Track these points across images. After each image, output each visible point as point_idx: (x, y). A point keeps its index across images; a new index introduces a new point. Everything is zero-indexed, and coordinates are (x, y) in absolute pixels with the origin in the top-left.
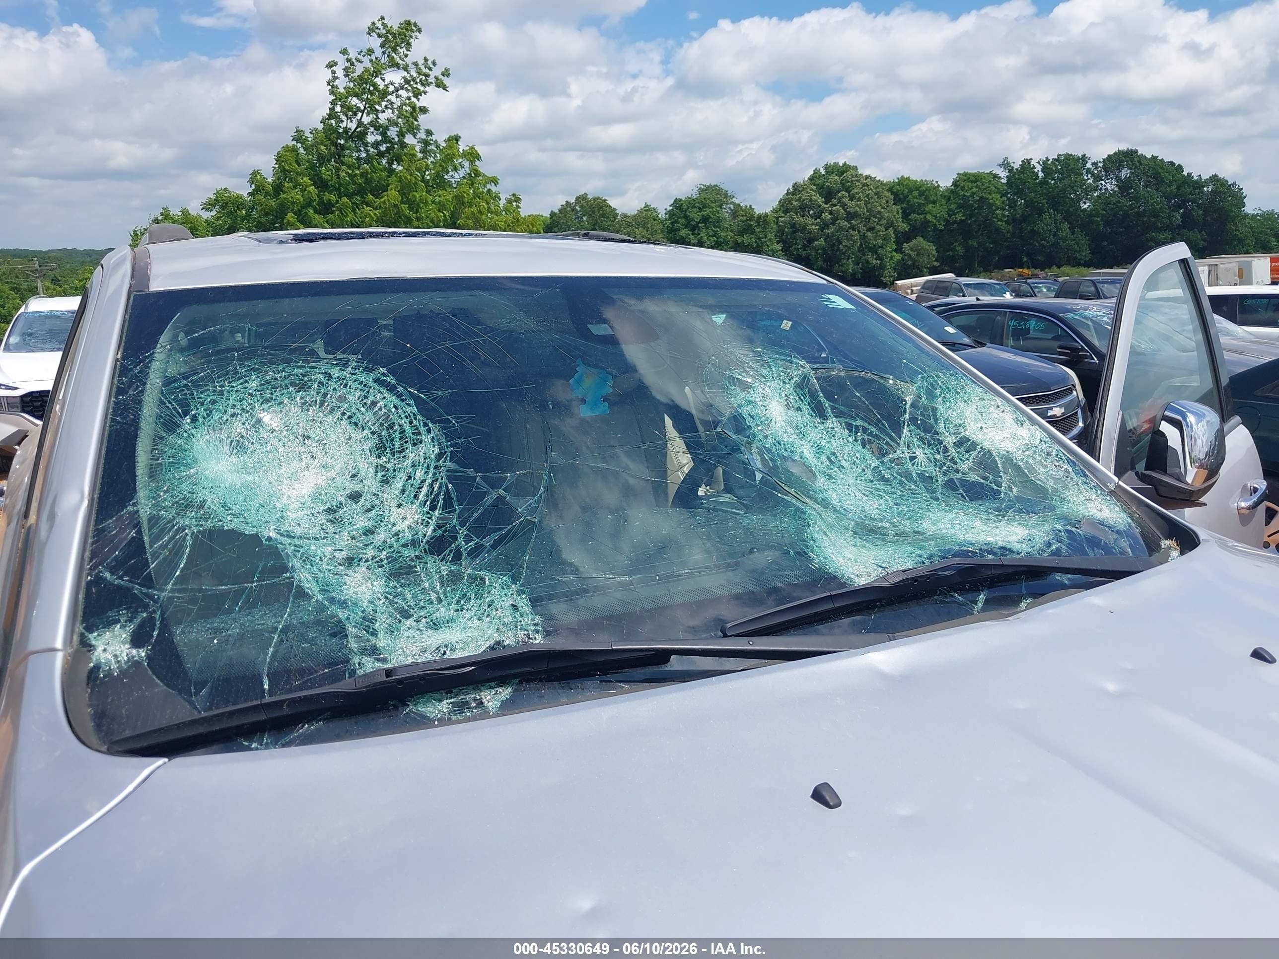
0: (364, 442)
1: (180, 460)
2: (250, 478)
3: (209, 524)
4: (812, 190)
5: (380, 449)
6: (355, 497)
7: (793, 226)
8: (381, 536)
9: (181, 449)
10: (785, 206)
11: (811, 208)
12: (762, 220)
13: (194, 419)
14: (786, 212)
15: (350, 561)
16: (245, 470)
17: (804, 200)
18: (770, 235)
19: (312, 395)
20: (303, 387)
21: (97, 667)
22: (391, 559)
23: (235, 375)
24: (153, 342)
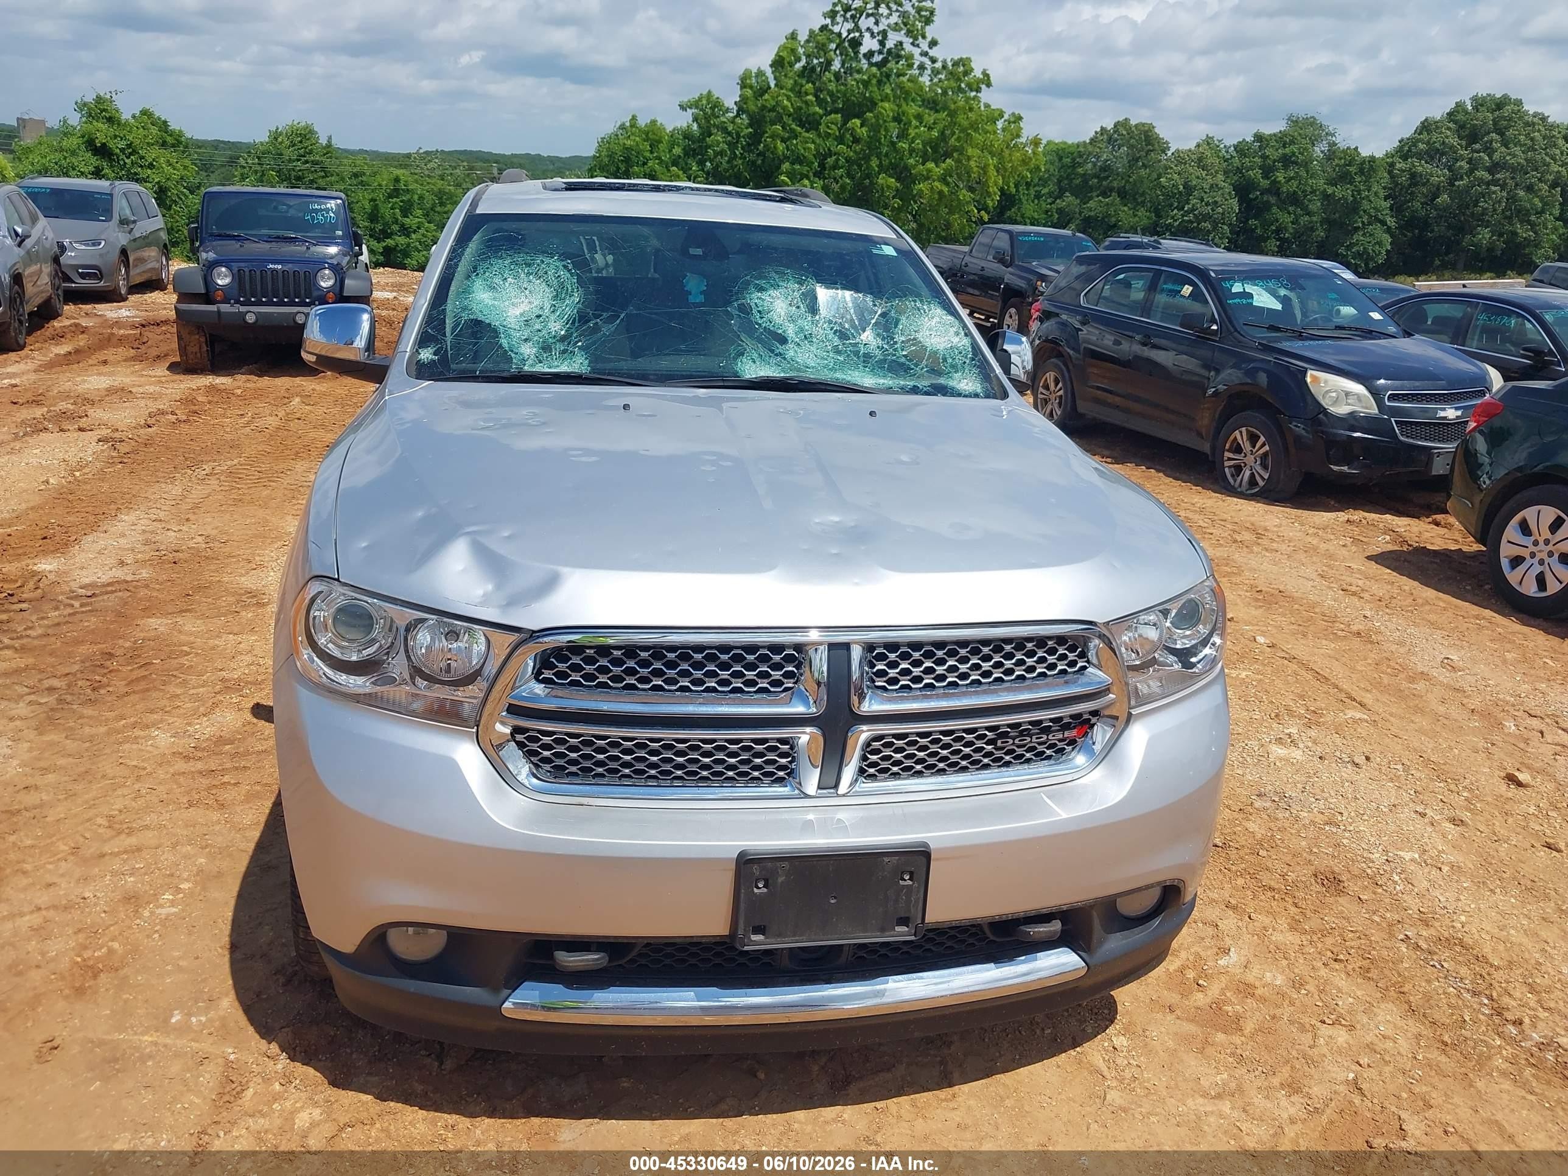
0: (549, 293)
1: (466, 291)
2: (496, 303)
3: (471, 317)
4: (1449, 129)
5: (556, 297)
6: (539, 316)
7: (1413, 175)
8: (544, 332)
9: (469, 286)
10: (1406, 150)
11: (1443, 154)
12: (1368, 167)
13: (478, 274)
14: (1405, 158)
15: (526, 340)
16: (495, 299)
17: (1435, 142)
18: (1375, 188)
19: (533, 269)
20: (529, 265)
21: (420, 361)
22: (544, 342)
23: (501, 258)
24: (470, 239)
